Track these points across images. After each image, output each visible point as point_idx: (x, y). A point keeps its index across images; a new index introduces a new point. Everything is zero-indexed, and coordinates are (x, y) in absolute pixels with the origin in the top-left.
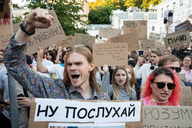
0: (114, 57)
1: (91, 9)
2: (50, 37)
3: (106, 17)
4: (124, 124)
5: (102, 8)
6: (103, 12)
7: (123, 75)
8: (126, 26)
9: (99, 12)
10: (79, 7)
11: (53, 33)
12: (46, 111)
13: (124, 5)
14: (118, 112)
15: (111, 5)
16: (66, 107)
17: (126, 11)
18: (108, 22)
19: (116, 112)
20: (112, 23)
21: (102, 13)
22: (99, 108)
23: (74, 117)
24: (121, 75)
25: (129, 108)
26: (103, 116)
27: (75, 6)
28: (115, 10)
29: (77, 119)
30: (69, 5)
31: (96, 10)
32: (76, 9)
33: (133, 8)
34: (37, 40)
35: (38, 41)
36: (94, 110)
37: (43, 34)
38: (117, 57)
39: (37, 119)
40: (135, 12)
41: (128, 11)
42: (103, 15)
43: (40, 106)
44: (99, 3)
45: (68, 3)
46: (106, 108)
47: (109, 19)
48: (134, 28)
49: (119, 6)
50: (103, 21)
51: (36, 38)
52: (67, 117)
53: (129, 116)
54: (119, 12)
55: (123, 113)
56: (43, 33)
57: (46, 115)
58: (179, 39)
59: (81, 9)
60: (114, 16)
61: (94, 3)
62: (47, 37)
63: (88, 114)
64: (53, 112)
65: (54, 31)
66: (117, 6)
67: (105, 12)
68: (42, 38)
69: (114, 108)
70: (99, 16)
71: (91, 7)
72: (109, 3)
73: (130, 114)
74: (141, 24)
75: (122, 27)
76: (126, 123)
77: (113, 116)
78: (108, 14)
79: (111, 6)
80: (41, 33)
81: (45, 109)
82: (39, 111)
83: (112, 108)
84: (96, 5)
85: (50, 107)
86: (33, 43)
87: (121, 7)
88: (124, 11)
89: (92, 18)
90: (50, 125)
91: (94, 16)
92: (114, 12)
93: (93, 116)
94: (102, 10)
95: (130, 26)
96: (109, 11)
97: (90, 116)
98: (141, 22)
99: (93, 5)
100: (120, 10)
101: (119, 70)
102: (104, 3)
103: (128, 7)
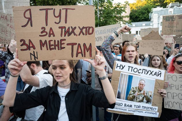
0: (154, 49)
1: (132, 9)
3: (146, 15)
4: (155, 80)
5: (142, 8)
6: (143, 10)
7: (158, 60)
8: (165, 20)
9: (139, 11)
10: (123, 10)
12: (120, 67)
13: (165, 2)
14: (152, 73)
15: (151, 3)
16: (129, 66)
17: (166, 7)
18: (148, 19)
19: (151, 73)
20: (152, 20)
21: (142, 12)
22: (143, 69)
23: (132, 71)
24: (156, 60)
25: (158, 72)
26: (145, 74)
27: (119, 9)
28: (155, 7)
29: (133, 72)
30: (114, 9)
31: (137, 9)
32: (120, 12)
33: (174, 4)
36: (141, 70)
38: (155, 49)
39: (116, 69)
40: (176, 7)
41: (168, 7)
42: (143, 14)
43: (118, 64)
44: (140, 3)
45: (114, 7)
46: (147, 70)
47: (149, 16)
48: (173, 22)
49: (159, 4)
50: (143, 19)
52: (129, 71)
53: (158, 76)
54: (159, 9)
55: (155, 74)
57: (120, 69)
59: (124, 11)
60: (153, 13)
61: (135, 4)
63: (138, 71)
64: (123, 68)
66: (157, 4)
67: (145, 11)
69: (150, 71)
70: (140, 15)
71: (132, 8)
72: (149, 2)
73: (158, 75)
74: (180, 18)
75: (161, 22)
76: (156, 79)
77: (149, 75)
78: (148, 12)
79: (151, 5)
81: (120, 66)
82: (117, 66)
83: (149, 71)
84: (137, 5)
85: (122, 65)
87: (161, 4)
88: (163, 8)
89: (133, 17)
90: (121, 73)
91: (135, 15)
92: (154, 10)
93: (140, 73)
94: (142, 9)
95: (169, 20)
96: (149, 10)
97: (139, 72)
98: (179, 16)
99: (134, 5)
100: (160, 7)
101: (155, 57)
102: (144, 3)
103: (168, 3)
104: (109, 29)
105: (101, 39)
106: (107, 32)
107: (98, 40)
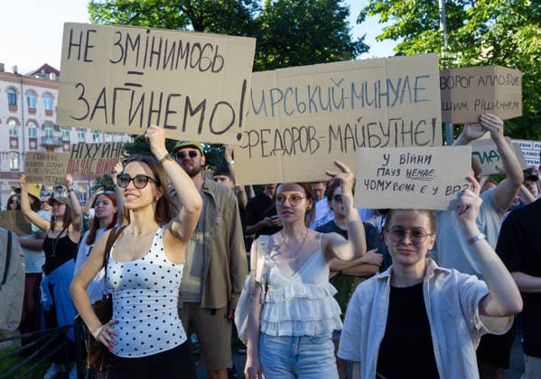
2: (382, 144)
11: (399, 135)
34: (333, 139)
35: (336, 143)
37: (363, 128)
51: (336, 133)
56: (364, 122)
58: (496, 156)
62: (374, 141)
65: (407, 128)
68: (354, 138)
80: (359, 121)
86: (318, 145)
104: (365, 86)
105: (309, 140)
106: (347, 103)
107: (293, 145)
